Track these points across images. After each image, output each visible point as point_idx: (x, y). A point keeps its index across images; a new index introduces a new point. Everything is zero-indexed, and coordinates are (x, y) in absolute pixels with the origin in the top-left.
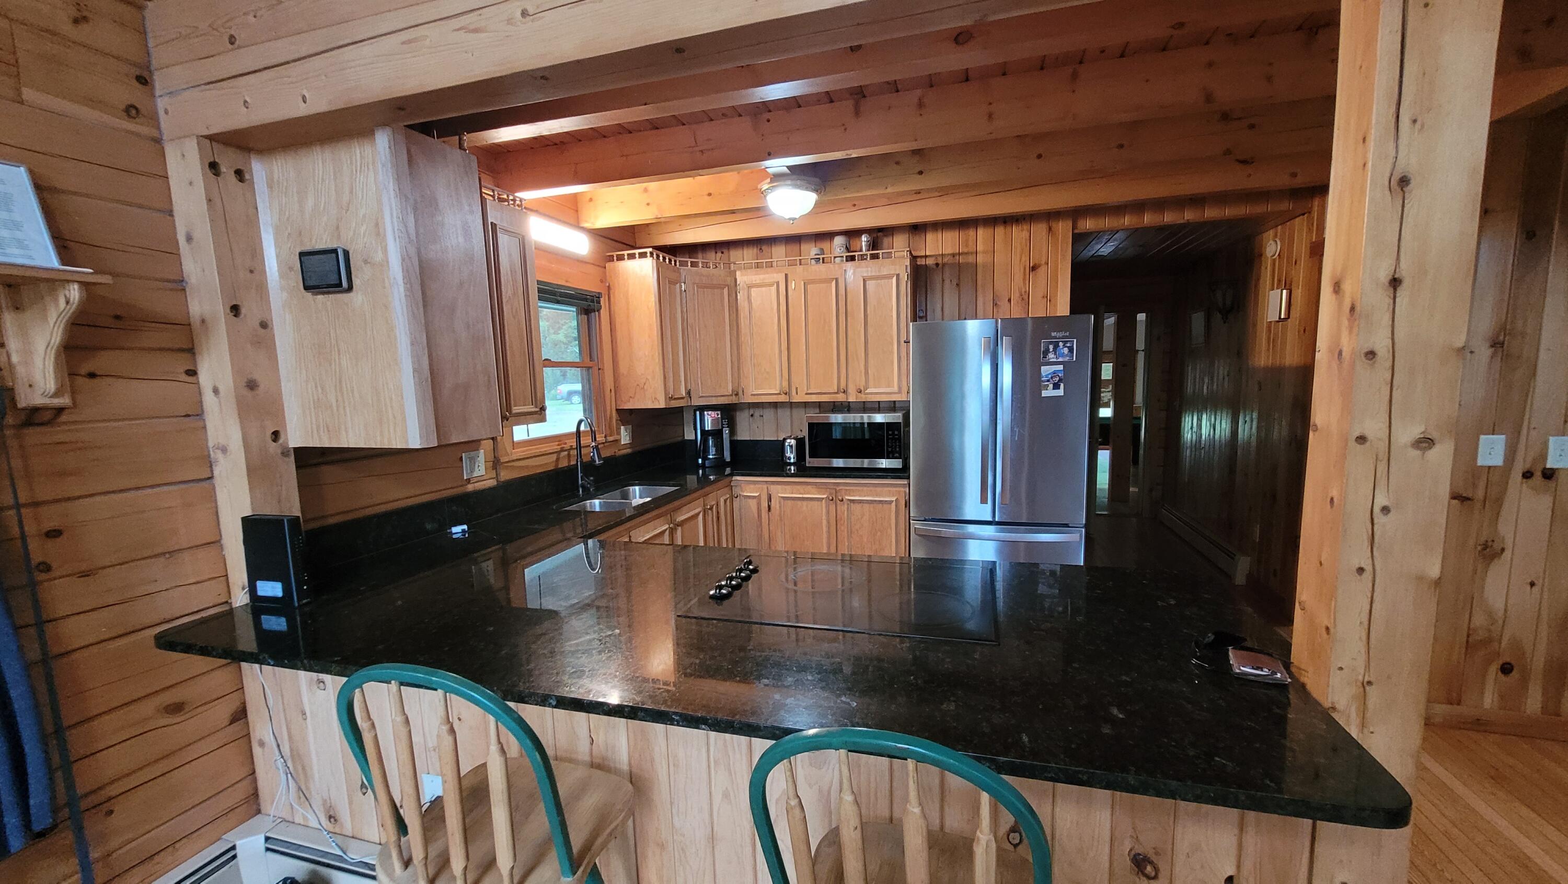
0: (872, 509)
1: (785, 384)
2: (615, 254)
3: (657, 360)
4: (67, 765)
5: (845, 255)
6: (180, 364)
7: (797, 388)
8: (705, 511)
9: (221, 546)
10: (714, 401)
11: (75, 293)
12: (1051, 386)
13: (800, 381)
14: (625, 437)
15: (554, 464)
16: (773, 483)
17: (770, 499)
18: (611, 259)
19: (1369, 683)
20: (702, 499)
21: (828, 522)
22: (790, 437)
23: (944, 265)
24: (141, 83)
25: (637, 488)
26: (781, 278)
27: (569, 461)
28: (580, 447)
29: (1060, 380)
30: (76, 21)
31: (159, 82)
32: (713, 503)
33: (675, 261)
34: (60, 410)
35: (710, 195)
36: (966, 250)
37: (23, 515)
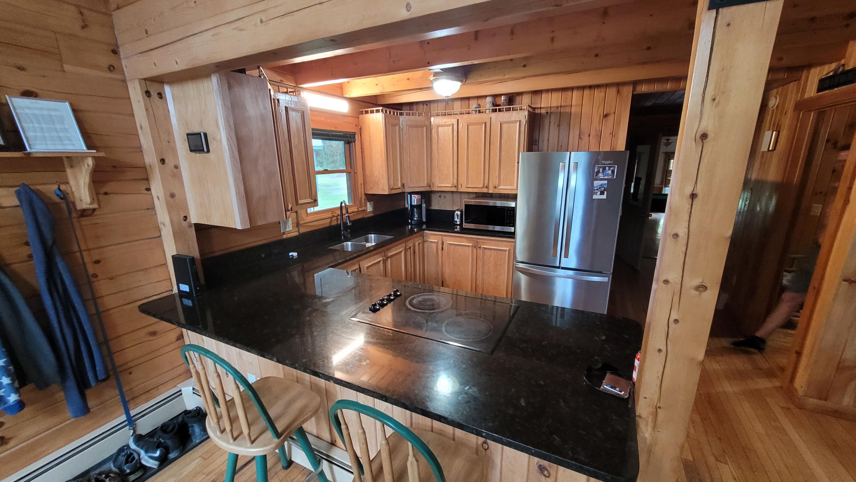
0: (496, 254)
1: (455, 181)
2: (364, 110)
3: (384, 169)
4: (111, 354)
5: (491, 108)
6: (143, 186)
7: (461, 184)
8: (406, 250)
9: (167, 266)
10: (417, 190)
11: (90, 162)
12: (599, 193)
13: (463, 180)
14: (369, 208)
15: (329, 223)
16: (445, 235)
17: (443, 244)
18: (362, 113)
19: (659, 407)
20: (404, 244)
21: (472, 258)
22: (458, 210)
23: (551, 113)
24: (114, 53)
25: (373, 235)
26: (454, 121)
27: (337, 222)
28: (342, 215)
29: (604, 190)
30: (83, 27)
31: (122, 52)
32: (411, 245)
33: (397, 113)
34: (94, 210)
35: (408, 79)
36: (565, 104)
37: (84, 255)
